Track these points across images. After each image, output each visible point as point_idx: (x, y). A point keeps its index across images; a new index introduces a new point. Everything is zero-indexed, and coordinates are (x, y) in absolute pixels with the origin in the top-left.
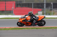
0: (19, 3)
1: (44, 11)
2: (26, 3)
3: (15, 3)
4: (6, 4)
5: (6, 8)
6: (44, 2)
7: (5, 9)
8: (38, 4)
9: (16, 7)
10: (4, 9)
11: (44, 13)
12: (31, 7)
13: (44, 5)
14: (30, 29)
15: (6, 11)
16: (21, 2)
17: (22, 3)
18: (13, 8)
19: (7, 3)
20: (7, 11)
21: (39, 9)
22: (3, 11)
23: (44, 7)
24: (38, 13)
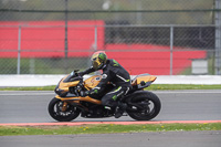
0: (118, 26)
1: (214, 57)
2: (146, 28)
3: (102, 25)
4: (66, 29)
5: (66, 49)
6: (213, 23)
7: (63, 51)
8: (192, 32)
9: (105, 43)
10: (61, 52)
11: (216, 65)
12: (166, 44)
13: (214, 35)
14: (161, 128)
15: (67, 58)
16: (127, 23)
17: (132, 26)
18: (95, 45)
19: (70, 25)
20: (72, 58)
21: (196, 50)
22: (56, 59)
23: (214, 43)
24: (190, 68)
